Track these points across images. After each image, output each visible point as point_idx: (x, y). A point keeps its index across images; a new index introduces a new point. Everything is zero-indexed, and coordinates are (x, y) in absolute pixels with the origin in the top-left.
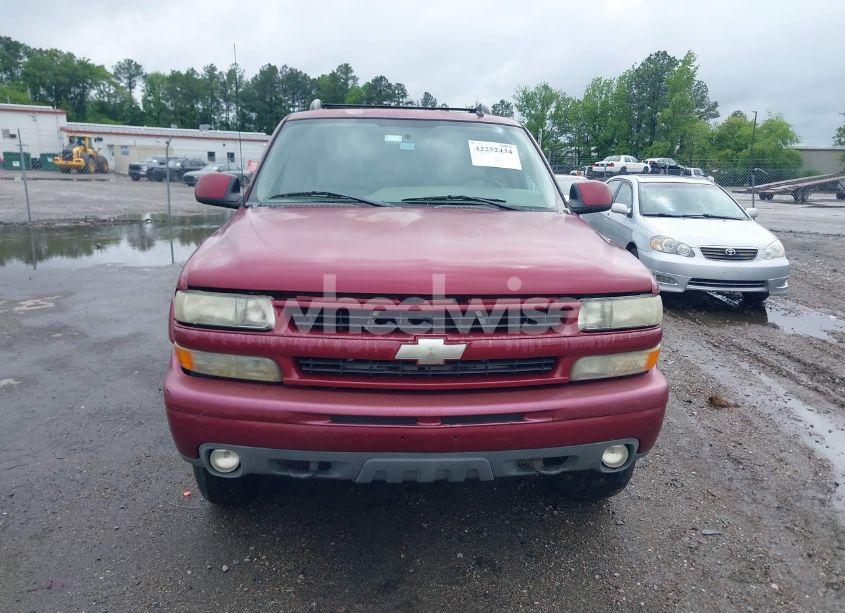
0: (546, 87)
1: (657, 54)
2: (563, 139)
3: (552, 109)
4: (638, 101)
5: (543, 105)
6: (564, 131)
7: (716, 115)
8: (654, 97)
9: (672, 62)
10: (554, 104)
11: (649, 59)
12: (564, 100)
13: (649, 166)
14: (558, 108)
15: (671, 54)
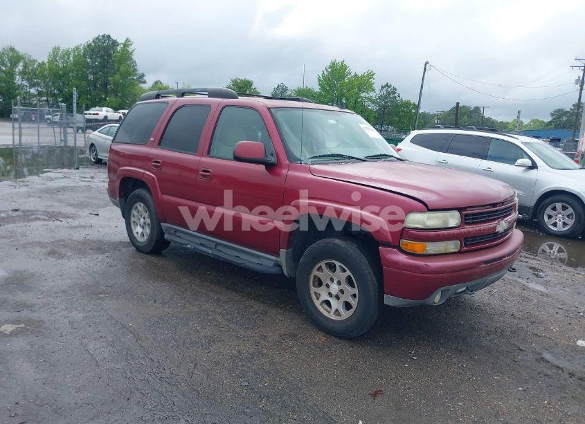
0: (12, 49)
1: (103, 36)
2: (33, 91)
3: (19, 67)
4: (93, 68)
5: (11, 63)
6: (32, 85)
7: (145, 82)
8: (103, 66)
9: (115, 43)
10: (21, 64)
11: (98, 38)
12: (30, 61)
13: (122, 115)
14: (25, 66)
15: (113, 37)
